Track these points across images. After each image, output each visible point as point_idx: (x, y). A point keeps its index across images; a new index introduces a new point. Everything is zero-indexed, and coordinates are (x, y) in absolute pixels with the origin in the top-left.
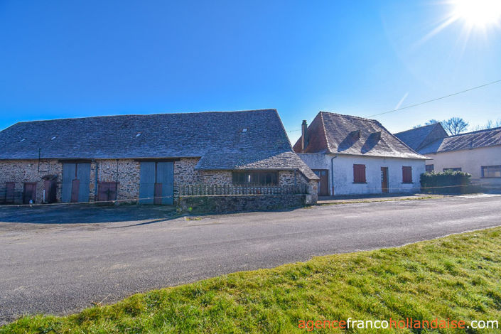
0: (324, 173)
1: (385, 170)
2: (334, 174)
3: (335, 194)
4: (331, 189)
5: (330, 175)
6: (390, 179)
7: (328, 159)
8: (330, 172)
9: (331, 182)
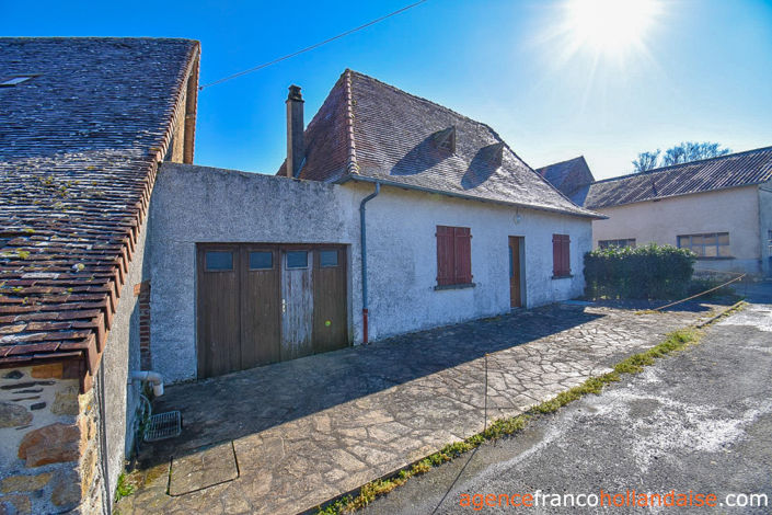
0: (331, 258)
1: (516, 244)
2: (370, 259)
3: (373, 334)
4: (357, 318)
5: (355, 265)
6: (528, 269)
7: (345, 202)
8: (355, 253)
9: (355, 293)
